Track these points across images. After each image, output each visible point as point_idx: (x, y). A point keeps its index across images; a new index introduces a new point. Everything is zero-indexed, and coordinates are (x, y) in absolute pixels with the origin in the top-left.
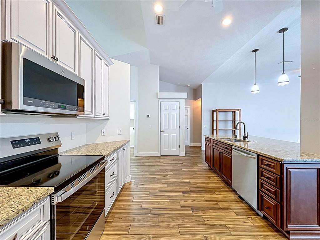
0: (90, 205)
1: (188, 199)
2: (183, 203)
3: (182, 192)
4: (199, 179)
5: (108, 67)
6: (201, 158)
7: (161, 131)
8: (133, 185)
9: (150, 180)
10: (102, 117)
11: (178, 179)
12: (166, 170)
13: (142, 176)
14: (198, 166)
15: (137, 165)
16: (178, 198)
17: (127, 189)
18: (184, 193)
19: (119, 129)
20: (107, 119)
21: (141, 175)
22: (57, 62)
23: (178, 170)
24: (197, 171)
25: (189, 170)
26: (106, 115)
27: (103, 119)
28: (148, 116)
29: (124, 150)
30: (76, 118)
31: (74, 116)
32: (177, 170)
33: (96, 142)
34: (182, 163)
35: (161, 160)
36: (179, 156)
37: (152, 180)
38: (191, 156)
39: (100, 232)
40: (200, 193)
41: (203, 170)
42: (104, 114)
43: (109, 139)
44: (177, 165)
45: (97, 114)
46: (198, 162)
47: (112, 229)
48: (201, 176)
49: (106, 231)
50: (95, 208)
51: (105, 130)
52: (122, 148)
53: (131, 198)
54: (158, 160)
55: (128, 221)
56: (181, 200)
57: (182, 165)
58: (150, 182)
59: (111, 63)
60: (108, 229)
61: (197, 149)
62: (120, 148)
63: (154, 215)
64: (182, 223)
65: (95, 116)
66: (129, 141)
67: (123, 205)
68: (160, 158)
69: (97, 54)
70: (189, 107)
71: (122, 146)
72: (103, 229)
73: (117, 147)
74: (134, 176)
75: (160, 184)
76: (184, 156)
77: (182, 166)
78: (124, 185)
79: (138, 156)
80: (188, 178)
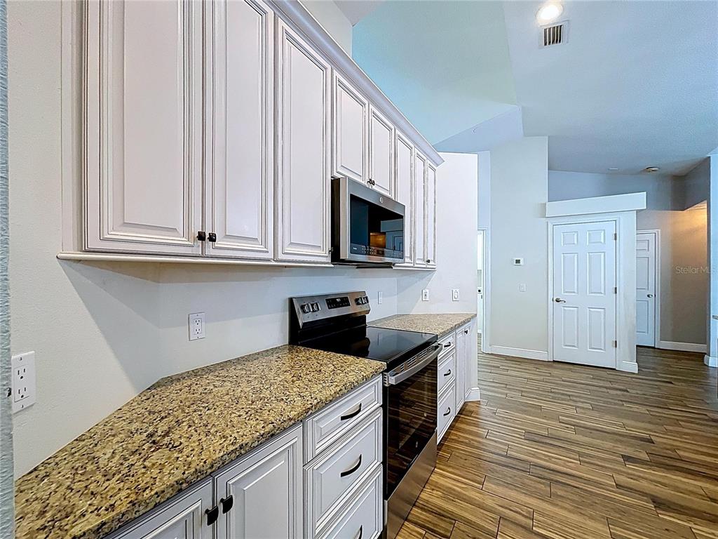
0: (407, 421)
1: (640, 477)
2: (623, 479)
3: (623, 456)
4: (686, 439)
5: (434, 170)
6: (703, 388)
7: (554, 299)
8: (485, 409)
9: (524, 408)
10: (424, 266)
11: (608, 423)
12: (569, 396)
13: (504, 396)
14: (686, 406)
15: (490, 371)
16: (607, 465)
17: (472, 412)
18: (627, 458)
19: (454, 290)
20: (432, 271)
21: (502, 393)
22: (374, 187)
23: (611, 403)
24: (680, 418)
25: (648, 410)
26: (431, 263)
27: (426, 271)
28: (518, 261)
29: (466, 332)
30: (390, 269)
31: (389, 266)
32: (607, 402)
33: (413, 313)
34: (624, 388)
35: (555, 372)
36: (615, 369)
37: (530, 409)
38: (662, 377)
39: (430, 467)
40: (690, 476)
41: (706, 420)
42: (428, 261)
43: (434, 309)
44: (605, 390)
45: (417, 262)
46: (686, 395)
47: (450, 470)
48: (696, 435)
49: (439, 468)
50: (417, 429)
51: (427, 291)
52: (462, 328)
53: (483, 432)
54: (544, 369)
55: (480, 469)
56: (619, 473)
57: (625, 393)
58: (525, 412)
59: (438, 161)
60: (441, 466)
61: (688, 360)
62: (459, 326)
63: (539, 477)
64: (620, 518)
65: (416, 266)
66: (476, 315)
67: (466, 438)
68: (551, 367)
69: (419, 152)
70: (655, 231)
71: (464, 323)
72: (434, 464)
73: (455, 324)
74: (485, 392)
75: (554, 423)
76: (634, 373)
77: (623, 395)
78: (465, 404)
79: (492, 354)
80: (645, 429)
